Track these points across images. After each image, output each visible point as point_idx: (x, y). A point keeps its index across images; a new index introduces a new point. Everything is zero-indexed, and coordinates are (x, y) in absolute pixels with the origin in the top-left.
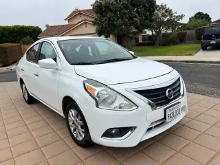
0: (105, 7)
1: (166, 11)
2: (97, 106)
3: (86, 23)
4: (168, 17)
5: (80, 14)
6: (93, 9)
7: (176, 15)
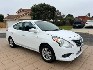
0: (36, 9)
1: (59, 13)
2: (60, 46)
3: (26, 15)
4: (60, 15)
5: (23, 11)
6: (31, 9)
7: (63, 14)
